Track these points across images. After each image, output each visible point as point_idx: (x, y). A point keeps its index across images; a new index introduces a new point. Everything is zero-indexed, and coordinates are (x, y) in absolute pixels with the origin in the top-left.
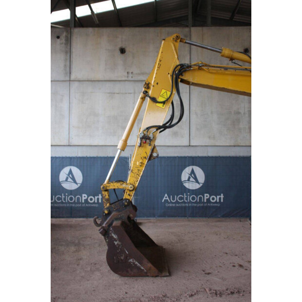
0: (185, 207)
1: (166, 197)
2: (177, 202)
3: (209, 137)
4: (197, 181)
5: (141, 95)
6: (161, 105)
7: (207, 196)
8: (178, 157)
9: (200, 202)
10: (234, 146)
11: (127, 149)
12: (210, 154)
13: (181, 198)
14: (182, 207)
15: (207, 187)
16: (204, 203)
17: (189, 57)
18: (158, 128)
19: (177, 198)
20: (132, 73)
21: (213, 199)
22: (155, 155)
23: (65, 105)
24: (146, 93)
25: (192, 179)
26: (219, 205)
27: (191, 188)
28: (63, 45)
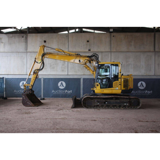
0: (59, 94)
1: (53, 91)
2: (57, 93)
3: (75, 72)
4: (63, 86)
5: (34, 61)
6: (39, 64)
7: (66, 91)
8: (57, 78)
9: (64, 93)
10: (84, 75)
11: (30, 75)
12: (75, 78)
13: (58, 92)
14: (58, 94)
15: (66, 88)
16: (65, 93)
17: (68, 44)
18: (38, 70)
19: (57, 91)
20: (48, 49)
21: (68, 92)
22: (38, 77)
23: (25, 61)
24: (35, 60)
25: (61, 85)
26: (70, 94)
27: (61, 88)
28: (25, 40)
